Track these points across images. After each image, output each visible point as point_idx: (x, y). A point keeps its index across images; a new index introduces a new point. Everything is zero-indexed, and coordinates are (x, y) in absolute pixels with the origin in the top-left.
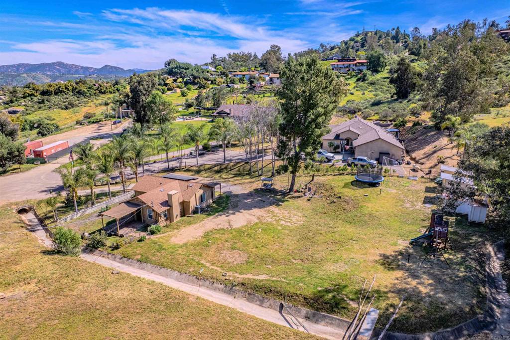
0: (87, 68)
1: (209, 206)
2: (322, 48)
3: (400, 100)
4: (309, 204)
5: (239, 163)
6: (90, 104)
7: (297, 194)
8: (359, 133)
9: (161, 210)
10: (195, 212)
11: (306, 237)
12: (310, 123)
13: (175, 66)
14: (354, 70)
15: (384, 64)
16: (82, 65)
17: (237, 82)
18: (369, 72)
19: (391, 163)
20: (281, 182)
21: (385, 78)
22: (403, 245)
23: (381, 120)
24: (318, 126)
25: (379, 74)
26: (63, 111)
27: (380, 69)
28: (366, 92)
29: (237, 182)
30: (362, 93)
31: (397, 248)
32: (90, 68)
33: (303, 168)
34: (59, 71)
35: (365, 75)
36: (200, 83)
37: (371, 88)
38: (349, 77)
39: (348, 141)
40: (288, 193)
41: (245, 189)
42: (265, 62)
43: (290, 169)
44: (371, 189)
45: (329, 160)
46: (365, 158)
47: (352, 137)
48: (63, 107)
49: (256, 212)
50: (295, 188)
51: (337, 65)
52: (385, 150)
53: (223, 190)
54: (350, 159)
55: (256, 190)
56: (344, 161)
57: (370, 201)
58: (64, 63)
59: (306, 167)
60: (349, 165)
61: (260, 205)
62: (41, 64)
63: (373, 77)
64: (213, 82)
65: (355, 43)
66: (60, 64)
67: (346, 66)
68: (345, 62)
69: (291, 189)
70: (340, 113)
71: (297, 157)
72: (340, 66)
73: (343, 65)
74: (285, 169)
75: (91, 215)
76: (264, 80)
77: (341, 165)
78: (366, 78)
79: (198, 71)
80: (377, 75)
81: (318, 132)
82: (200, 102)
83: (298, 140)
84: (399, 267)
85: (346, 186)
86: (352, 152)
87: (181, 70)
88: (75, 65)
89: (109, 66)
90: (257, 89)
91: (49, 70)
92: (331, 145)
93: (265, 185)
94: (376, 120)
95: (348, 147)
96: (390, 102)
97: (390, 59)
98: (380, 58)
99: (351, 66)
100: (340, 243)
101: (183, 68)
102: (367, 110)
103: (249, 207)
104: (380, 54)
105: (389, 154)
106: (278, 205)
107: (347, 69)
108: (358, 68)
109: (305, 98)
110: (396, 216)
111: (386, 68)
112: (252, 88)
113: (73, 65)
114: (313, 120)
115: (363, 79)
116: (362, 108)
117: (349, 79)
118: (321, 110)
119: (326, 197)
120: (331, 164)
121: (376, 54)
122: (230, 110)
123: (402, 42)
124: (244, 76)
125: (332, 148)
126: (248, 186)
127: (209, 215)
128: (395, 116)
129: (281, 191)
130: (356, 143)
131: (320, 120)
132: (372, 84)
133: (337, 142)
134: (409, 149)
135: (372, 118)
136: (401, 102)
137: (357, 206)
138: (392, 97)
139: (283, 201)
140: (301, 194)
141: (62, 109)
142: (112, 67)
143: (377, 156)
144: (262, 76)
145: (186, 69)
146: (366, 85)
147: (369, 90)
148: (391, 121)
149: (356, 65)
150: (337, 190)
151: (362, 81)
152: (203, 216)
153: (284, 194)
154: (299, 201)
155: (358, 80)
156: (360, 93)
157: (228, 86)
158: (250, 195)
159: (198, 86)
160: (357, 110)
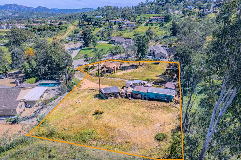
0: (29, 8)
1: (121, 69)
2: (148, 2)
3: (173, 36)
4: (143, 68)
5: (124, 58)
6: (58, 35)
7: (140, 66)
8: (156, 50)
9: (113, 69)
10: (119, 70)
11: (143, 74)
12: (144, 50)
13: (89, 18)
14: (159, 21)
15: (171, 19)
16: (27, 6)
17: (113, 25)
18: (165, 23)
19: (163, 59)
20: (136, 63)
21: (170, 25)
22: (161, 74)
23: (165, 44)
24: (146, 51)
25: (169, 23)
26: (50, 38)
27: (169, 21)
28: (163, 31)
29: (125, 63)
30: (161, 31)
31: (159, 75)
32: (31, 7)
33: (142, 60)
34: (15, 9)
35: (163, 24)
36: (99, 25)
37: (165, 29)
38: (157, 24)
39: (153, 53)
40: (138, 66)
41: (128, 65)
42: (124, 15)
43: (139, 60)
44: (157, 65)
45: (148, 58)
46: (157, 57)
47: (155, 51)
48: (50, 36)
49: (132, 70)
50: (140, 65)
51: (153, 18)
52: (162, 55)
53: (123, 65)
54: (153, 58)
55: (131, 65)
56: (152, 58)
57: (156, 67)
58: (17, 5)
59: (143, 60)
60: (153, 59)
61: (133, 68)
62: (5, 5)
63: (167, 24)
64: (104, 24)
65: (162, 2)
66: (14, 5)
67: (156, 19)
68: (156, 17)
69: (139, 65)
70: (153, 40)
71: (141, 58)
72: (154, 19)
73: (155, 18)
74: (138, 60)
75: (95, 71)
76: (124, 24)
77: (151, 59)
78: (163, 25)
79: (98, 20)
80: (168, 23)
81: (145, 52)
82: (103, 35)
83: (141, 53)
84: (159, 77)
85: (152, 64)
86: (154, 56)
87: (91, 20)
88: (23, 6)
89: (41, 7)
90: (122, 29)
91: (9, 8)
92: (149, 53)
93: (132, 64)
94: (164, 44)
95: (153, 55)
96: (170, 37)
97: (174, 16)
98: (169, 17)
99: (158, 19)
100: (149, 74)
101: (92, 19)
102: (161, 40)
103: (130, 69)
104: (169, 15)
105: (163, 56)
106: (136, 68)
107: (157, 20)
108: (161, 20)
109: (143, 44)
110: (161, 70)
111: (171, 20)
112: (120, 28)
113: (22, 6)
114: (144, 49)
115: (162, 25)
116: (160, 39)
117: (157, 25)
118: (146, 47)
119: (147, 67)
120: (149, 59)
121: (168, 15)
122: (116, 40)
123: (183, 2)
124: (116, 21)
125: (149, 54)
126: (128, 64)
127: (122, 70)
128: (169, 43)
129: (136, 66)
130: (155, 53)
131: (146, 49)
132: (165, 28)
133: (150, 53)
134: (170, 54)
135: (163, 43)
136: (173, 37)
137: (154, 68)
138: (171, 34)
139: (138, 68)
140: (141, 66)
141: (49, 37)
142: (42, 7)
143: (160, 57)
144: (123, 22)
145: (93, 19)
146: (163, 28)
147: (164, 30)
148: (168, 44)
149: (160, 19)
150: (150, 65)
151: (162, 26)
152: (121, 71)
153: (137, 66)
154: (141, 68)
155: (160, 26)
156: (160, 32)
157: (110, 27)
158: (129, 66)
159: (98, 26)
160: (158, 40)
